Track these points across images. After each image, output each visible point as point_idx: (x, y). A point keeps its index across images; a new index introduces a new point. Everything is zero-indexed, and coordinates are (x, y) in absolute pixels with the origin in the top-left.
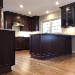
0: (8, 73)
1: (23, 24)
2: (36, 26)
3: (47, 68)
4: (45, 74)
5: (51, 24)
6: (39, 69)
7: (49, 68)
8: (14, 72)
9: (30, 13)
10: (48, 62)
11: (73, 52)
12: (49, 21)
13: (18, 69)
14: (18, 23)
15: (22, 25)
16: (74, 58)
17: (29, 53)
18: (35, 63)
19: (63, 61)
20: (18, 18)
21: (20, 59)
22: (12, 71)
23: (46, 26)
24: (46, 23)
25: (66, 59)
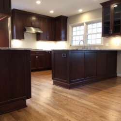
0: (22, 110)
1: (42, 30)
2: (63, 32)
3: (76, 103)
4: (73, 111)
5: (86, 30)
6: (65, 103)
7: (80, 102)
8: (30, 108)
9: (52, 12)
10: (79, 92)
11: (118, 75)
12: (82, 24)
13: (35, 103)
14: (32, 28)
15: (39, 32)
16: (118, 86)
17: (51, 75)
18: (60, 93)
19: (101, 90)
20: (34, 18)
21: (37, 87)
22: (27, 106)
23: (78, 33)
24: (78, 28)
25: (106, 88)
